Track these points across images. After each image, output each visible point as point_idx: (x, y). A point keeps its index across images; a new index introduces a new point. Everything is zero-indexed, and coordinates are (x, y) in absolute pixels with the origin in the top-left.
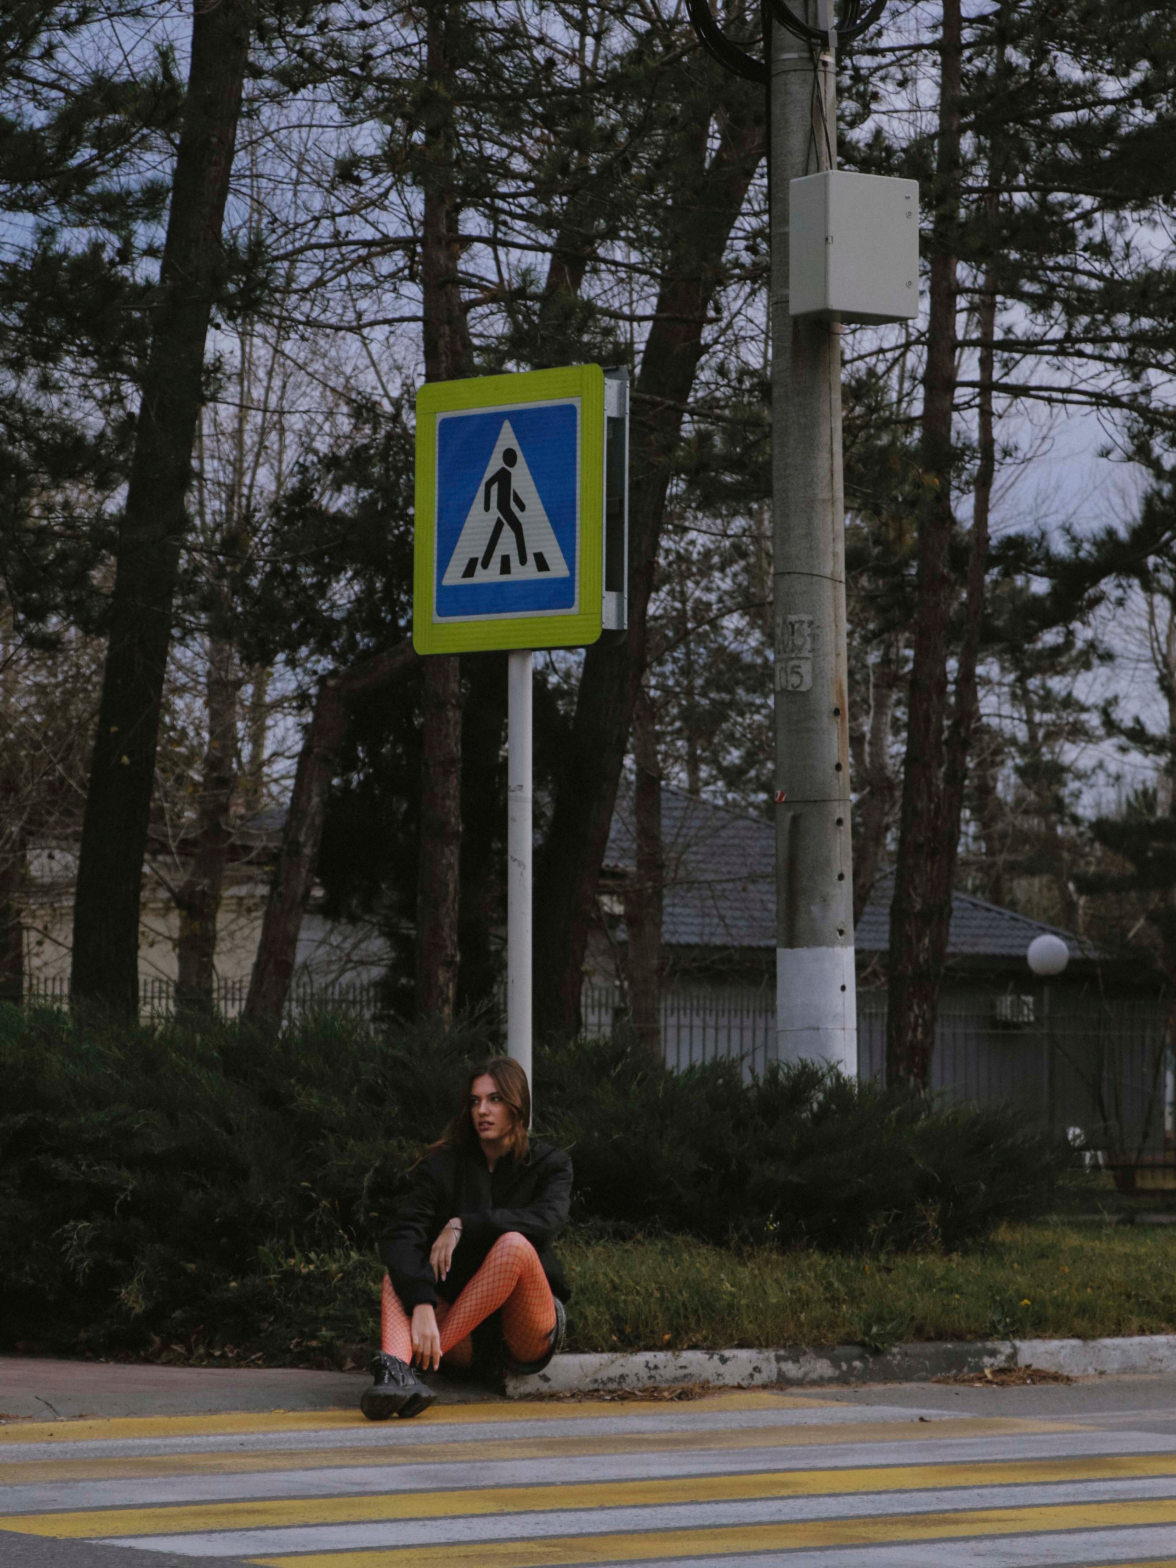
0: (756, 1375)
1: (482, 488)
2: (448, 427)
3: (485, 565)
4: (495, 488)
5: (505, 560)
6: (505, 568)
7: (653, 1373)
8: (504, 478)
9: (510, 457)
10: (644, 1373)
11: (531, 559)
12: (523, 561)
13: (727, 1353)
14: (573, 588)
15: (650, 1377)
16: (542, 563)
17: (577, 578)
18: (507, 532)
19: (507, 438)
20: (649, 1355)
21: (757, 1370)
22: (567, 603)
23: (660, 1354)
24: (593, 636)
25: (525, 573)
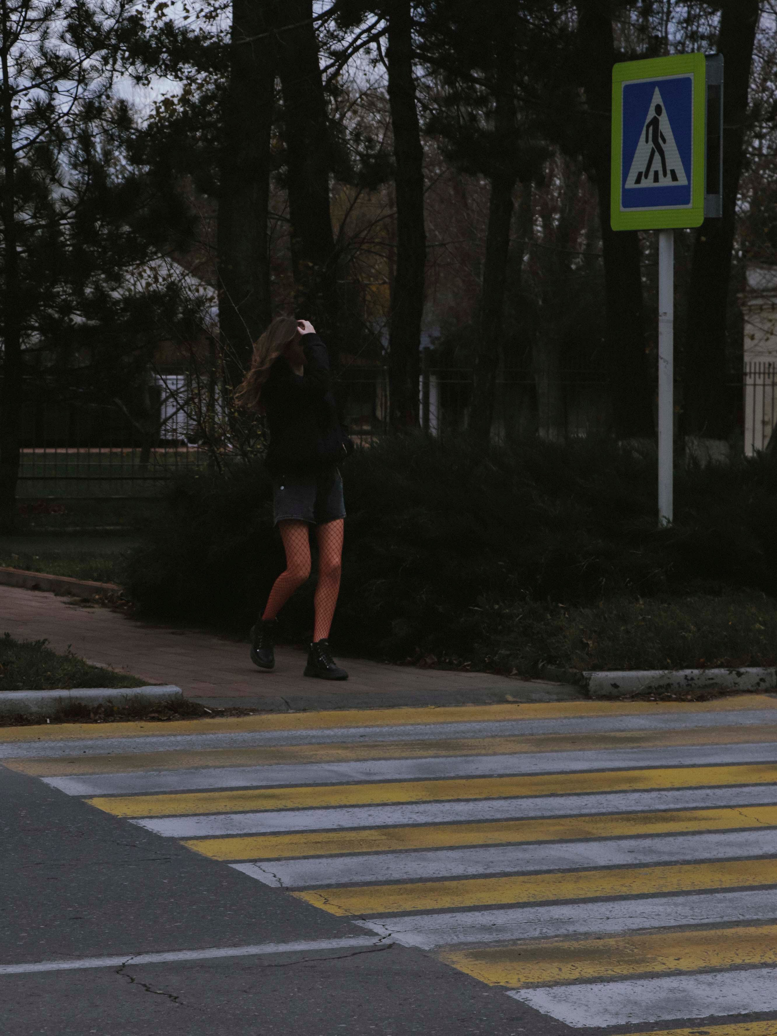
0: (762, 684)
1: (645, 128)
2: (629, 90)
3: (646, 177)
4: (651, 128)
5: (656, 173)
6: (656, 179)
7: (690, 682)
8: (655, 122)
9: (658, 109)
10: (683, 682)
11: (669, 172)
12: (665, 175)
13: (742, 670)
14: (689, 192)
15: (688, 685)
16: (674, 178)
17: (692, 185)
18: (657, 156)
19: (657, 99)
20: (688, 672)
21: (762, 680)
22: (686, 201)
23: (696, 672)
24: (699, 221)
25: (666, 182)
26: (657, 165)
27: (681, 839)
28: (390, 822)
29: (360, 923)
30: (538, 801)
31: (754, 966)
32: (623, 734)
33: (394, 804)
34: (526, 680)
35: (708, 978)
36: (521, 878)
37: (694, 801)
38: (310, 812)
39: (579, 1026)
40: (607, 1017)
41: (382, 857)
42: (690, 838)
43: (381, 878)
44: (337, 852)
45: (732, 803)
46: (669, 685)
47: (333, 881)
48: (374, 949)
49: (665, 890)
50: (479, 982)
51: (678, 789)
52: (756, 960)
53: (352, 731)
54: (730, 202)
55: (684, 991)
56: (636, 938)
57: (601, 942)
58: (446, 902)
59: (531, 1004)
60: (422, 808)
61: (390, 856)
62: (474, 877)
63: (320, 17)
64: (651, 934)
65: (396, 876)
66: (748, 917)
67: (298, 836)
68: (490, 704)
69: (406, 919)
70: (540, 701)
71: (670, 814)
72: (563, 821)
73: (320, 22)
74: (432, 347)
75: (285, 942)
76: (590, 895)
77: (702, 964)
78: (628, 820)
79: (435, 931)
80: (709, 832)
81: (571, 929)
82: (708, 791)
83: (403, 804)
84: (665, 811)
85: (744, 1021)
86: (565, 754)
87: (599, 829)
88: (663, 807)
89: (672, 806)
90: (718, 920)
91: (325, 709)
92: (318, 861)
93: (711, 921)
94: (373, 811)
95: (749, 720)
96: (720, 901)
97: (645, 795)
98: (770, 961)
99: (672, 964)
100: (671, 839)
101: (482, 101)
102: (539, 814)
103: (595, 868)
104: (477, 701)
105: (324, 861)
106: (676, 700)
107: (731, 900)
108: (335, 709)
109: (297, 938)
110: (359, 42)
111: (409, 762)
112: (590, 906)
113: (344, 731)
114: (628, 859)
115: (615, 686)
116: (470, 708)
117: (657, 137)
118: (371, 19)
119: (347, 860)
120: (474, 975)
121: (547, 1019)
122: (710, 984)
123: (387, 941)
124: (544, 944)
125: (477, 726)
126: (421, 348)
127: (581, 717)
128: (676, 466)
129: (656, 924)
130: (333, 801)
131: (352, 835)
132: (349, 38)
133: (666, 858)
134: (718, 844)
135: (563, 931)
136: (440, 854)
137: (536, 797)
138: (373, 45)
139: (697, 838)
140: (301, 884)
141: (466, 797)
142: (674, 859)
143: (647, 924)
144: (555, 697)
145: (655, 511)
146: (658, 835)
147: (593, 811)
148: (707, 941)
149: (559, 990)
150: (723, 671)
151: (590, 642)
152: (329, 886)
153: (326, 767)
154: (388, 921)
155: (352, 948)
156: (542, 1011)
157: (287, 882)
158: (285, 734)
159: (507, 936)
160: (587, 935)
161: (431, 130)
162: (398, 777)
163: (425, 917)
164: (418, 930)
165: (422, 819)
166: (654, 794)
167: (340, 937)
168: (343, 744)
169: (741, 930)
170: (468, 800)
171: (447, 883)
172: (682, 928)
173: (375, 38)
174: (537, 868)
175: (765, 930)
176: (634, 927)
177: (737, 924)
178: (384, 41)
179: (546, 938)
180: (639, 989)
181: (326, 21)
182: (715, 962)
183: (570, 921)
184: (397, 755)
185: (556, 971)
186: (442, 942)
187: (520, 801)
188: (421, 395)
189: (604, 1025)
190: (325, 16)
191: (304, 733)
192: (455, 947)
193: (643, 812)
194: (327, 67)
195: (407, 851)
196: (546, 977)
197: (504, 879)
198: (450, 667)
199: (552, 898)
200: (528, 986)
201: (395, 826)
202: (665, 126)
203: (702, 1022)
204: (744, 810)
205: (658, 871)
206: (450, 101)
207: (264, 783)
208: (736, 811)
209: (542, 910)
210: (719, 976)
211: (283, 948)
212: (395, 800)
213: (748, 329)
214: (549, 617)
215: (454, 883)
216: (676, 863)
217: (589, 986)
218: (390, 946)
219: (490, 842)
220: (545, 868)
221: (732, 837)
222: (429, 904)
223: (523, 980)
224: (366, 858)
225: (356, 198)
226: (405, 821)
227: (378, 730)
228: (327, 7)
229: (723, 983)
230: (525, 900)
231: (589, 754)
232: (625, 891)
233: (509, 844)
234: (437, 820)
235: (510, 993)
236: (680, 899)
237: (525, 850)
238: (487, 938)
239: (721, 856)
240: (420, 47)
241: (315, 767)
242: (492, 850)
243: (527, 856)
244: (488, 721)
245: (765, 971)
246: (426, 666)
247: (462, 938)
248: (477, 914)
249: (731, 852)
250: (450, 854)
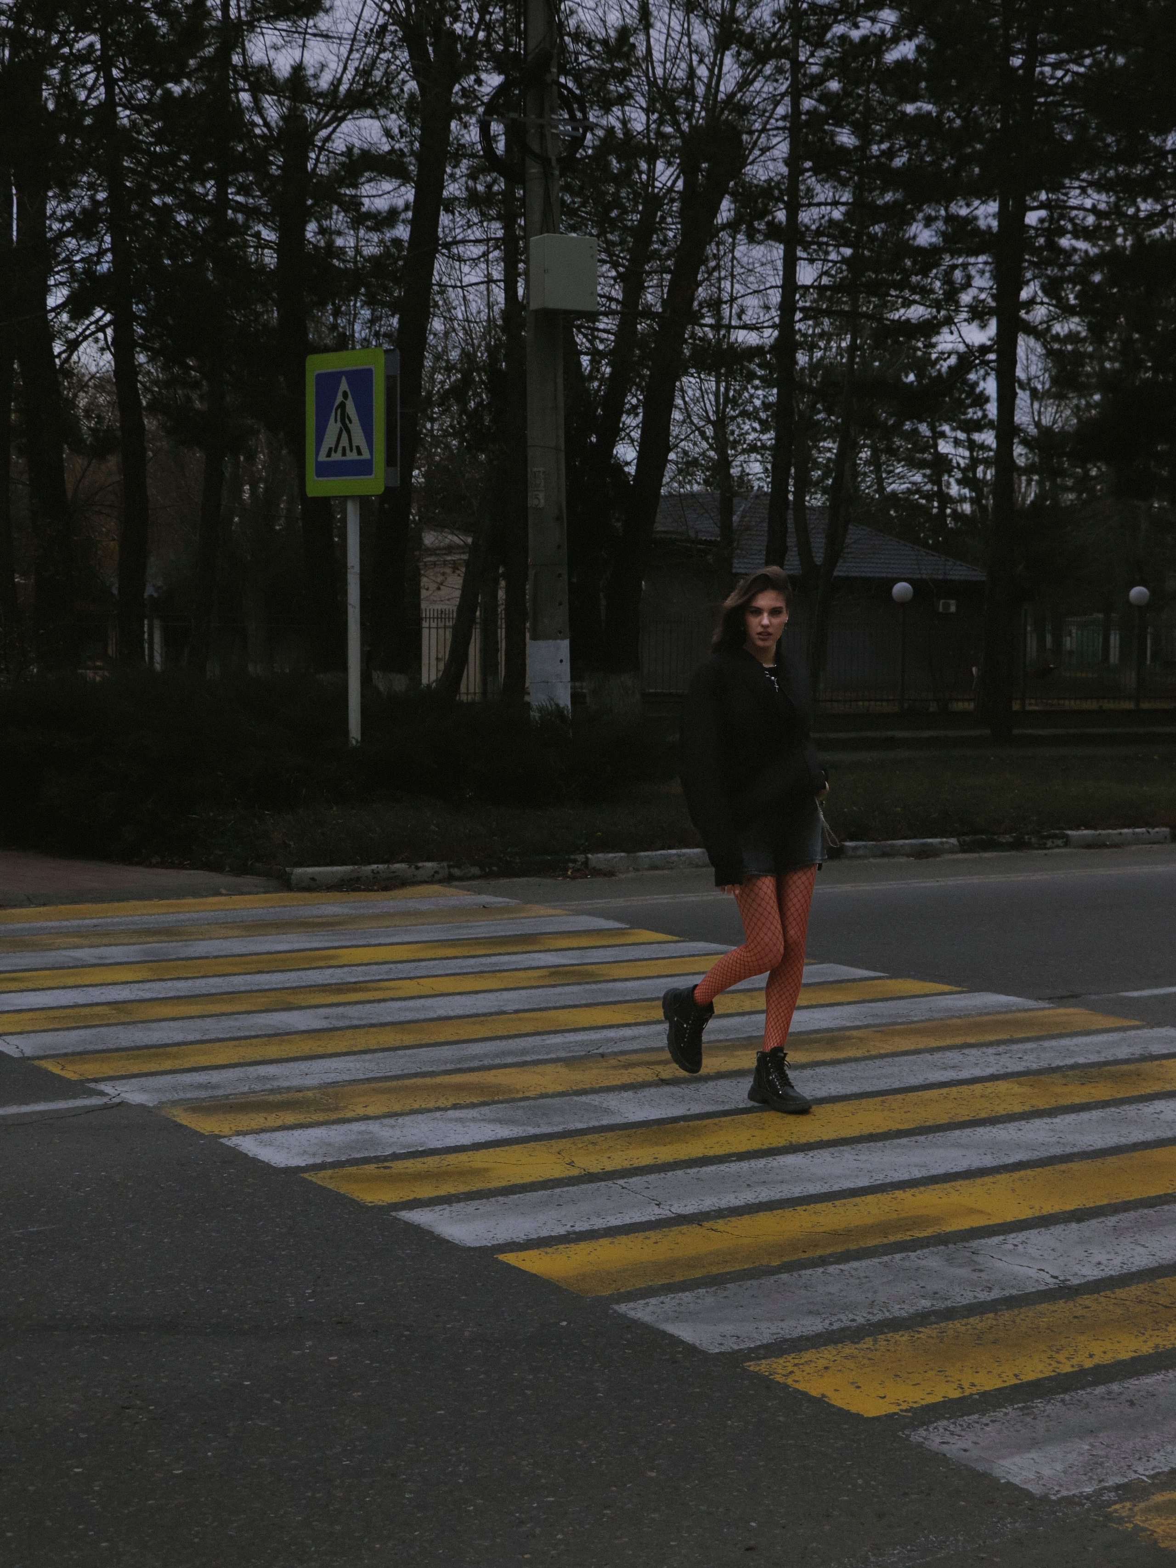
0: (436, 875)
1: (334, 410)
2: (320, 378)
3: (336, 451)
4: (339, 411)
5: (344, 448)
6: (344, 454)
7: (376, 875)
8: (342, 406)
9: (345, 395)
10: (371, 875)
11: (355, 450)
12: (351, 450)
13: (420, 864)
14: (372, 465)
15: (375, 878)
16: (359, 453)
17: (374, 459)
18: (345, 435)
19: (344, 386)
20: (374, 866)
21: (437, 872)
22: (370, 472)
23: (381, 866)
24: (381, 490)
25: (352, 456)
26: (344, 441)
27: (368, 1006)
28: (119, 998)
29: (92, 1085)
30: (248, 977)
31: (429, 1111)
32: (320, 920)
33: (123, 983)
34: (238, 876)
35: (391, 1121)
36: (233, 1043)
37: (380, 974)
38: (49, 992)
39: (282, 1165)
40: (305, 1157)
41: (114, 1028)
42: (376, 1005)
43: (111, 1047)
44: (74, 1025)
45: (412, 975)
46: (358, 878)
47: (69, 1050)
48: (105, 1107)
49: (355, 1049)
50: (196, 1132)
51: (366, 965)
52: (431, 1105)
53: (87, 921)
54: (406, 476)
55: (371, 1133)
56: (330, 1090)
57: (301, 1094)
58: (167, 1065)
59: (241, 1149)
60: (148, 985)
61: (120, 1027)
62: (192, 1043)
63: (53, 310)
64: (343, 1086)
65: (124, 1044)
66: (424, 1069)
67: (38, 1013)
68: (206, 896)
69: (133, 1080)
70: (250, 893)
71: (358, 986)
72: (267, 994)
73: (53, 314)
74: (155, 595)
75: (27, 1104)
76: (291, 1055)
77: (386, 1110)
78: (324, 991)
79: (158, 1090)
80: (393, 999)
81: (275, 1084)
82: (391, 966)
83: (131, 982)
84: (355, 983)
85: (422, 1156)
86: (270, 938)
87: (299, 999)
88: (353, 980)
89: (361, 979)
90: (400, 1073)
91: (63, 904)
92: (56, 1033)
93: (394, 1073)
94: (104, 990)
95: (424, 906)
96: (401, 1057)
97: (339, 971)
98: (443, 1106)
99: (361, 1111)
100: (361, 1006)
101: (196, 385)
102: (248, 988)
103: (296, 1033)
104: (195, 894)
105: (62, 1033)
106: (364, 890)
107: (410, 1056)
108: (70, 904)
109: (37, 1100)
110: (88, 332)
111: (137, 947)
112: (292, 1064)
113: (80, 922)
114: (324, 1024)
115: (313, 879)
116: (191, 901)
117: (344, 418)
118: (98, 312)
119: (82, 1032)
120: (192, 1126)
121: (255, 1161)
122: (393, 1127)
123: (117, 1100)
124: (252, 1098)
125: (195, 915)
126: (146, 595)
127: (285, 906)
128: (363, 696)
129: (347, 1077)
130: (70, 981)
131: (87, 1011)
132: (80, 330)
133: (356, 1022)
134: (400, 1009)
135: (268, 1086)
136: (163, 1024)
137: (245, 974)
138: (101, 335)
139: (382, 1005)
140: (41, 1053)
141: (185, 975)
142: (362, 1023)
143: (339, 1078)
144: (262, 890)
145: (346, 732)
146: (349, 1003)
147: (295, 985)
148: (389, 1091)
149: (265, 1136)
150: (404, 866)
151: (292, 843)
152: (66, 1055)
153: (64, 953)
154: (118, 1083)
155: (85, 1107)
156: (250, 1154)
157: (28, 1052)
158: (27, 925)
159: (220, 1092)
160: (289, 1089)
161: (153, 408)
162: (126, 960)
163: (150, 1078)
164: (143, 1090)
165: (147, 995)
166: (346, 969)
167: (75, 1098)
168: (78, 933)
169: (419, 1081)
170: (187, 978)
171: (168, 1049)
172: (369, 1080)
173: (102, 329)
174: (247, 1034)
175: (439, 1080)
176: (329, 1081)
177: (416, 1075)
178: (109, 331)
179: (254, 1092)
180: (332, 1133)
181: (58, 314)
182: (397, 1108)
183: (274, 1078)
184: (125, 941)
185: (262, 1120)
186: (164, 1099)
187: (232, 978)
188: (146, 636)
189: (303, 1164)
190: (58, 309)
191: (45, 924)
192: (175, 1103)
193: (336, 984)
194: (60, 354)
195: (134, 1023)
196: (254, 1125)
197: (218, 1044)
198: (172, 866)
199: (259, 1058)
200: (238, 1133)
201: (125, 1002)
202: (351, 409)
203: (386, 1159)
204: (422, 981)
205: (349, 1033)
206: (167, 384)
207: (9, 968)
208: (415, 981)
209: (251, 1069)
210: (400, 1120)
211: (25, 1109)
212: (124, 980)
213: (424, 580)
214: (256, 822)
215: (175, 1049)
216: (364, 1026)
217: (291, 1132)
218: (119, 1104)
219: (206, 1013)
220: (253, 1033)
221: (411, 1003)
222: (153, 1067)
223: (234, 1128)
224: (98, 1029)
225: (88, 466)
226: (133, 997)
227: (109, 920)
228: (60, 301)
229: (403, 1126)
230: (236, 1061)
231: (291, 937)
232: (321, 1051)
233: (223, 1014)
234: (161, 996)
235: (224, 1141)
236: (368, 1057)
237: (236, 1019)
238: (203, 1094)
239: (402, 1019)
240: (141, 337)
241: (53, 953)
242: (208, 1020)
243: (237, 1024)
244: (205, 911)
245: (438, 1114)
246: (151, 866)
247: (182, 1095)
248: (194, 1074)
249: (410, 1016)
250: (172, 1024)
